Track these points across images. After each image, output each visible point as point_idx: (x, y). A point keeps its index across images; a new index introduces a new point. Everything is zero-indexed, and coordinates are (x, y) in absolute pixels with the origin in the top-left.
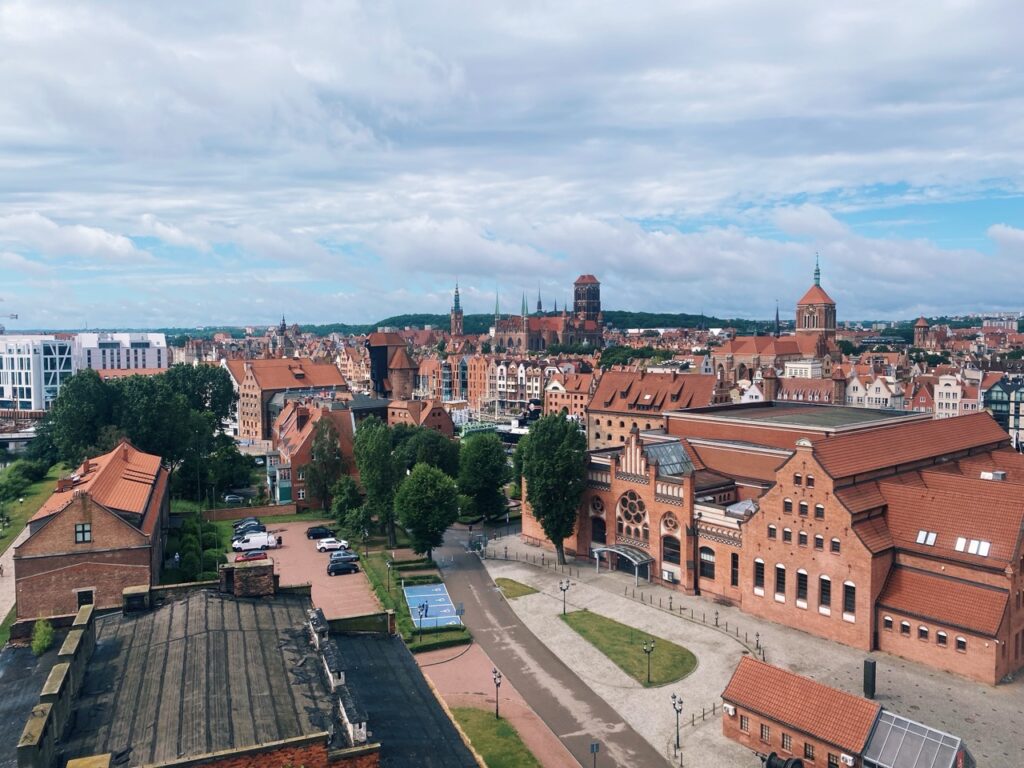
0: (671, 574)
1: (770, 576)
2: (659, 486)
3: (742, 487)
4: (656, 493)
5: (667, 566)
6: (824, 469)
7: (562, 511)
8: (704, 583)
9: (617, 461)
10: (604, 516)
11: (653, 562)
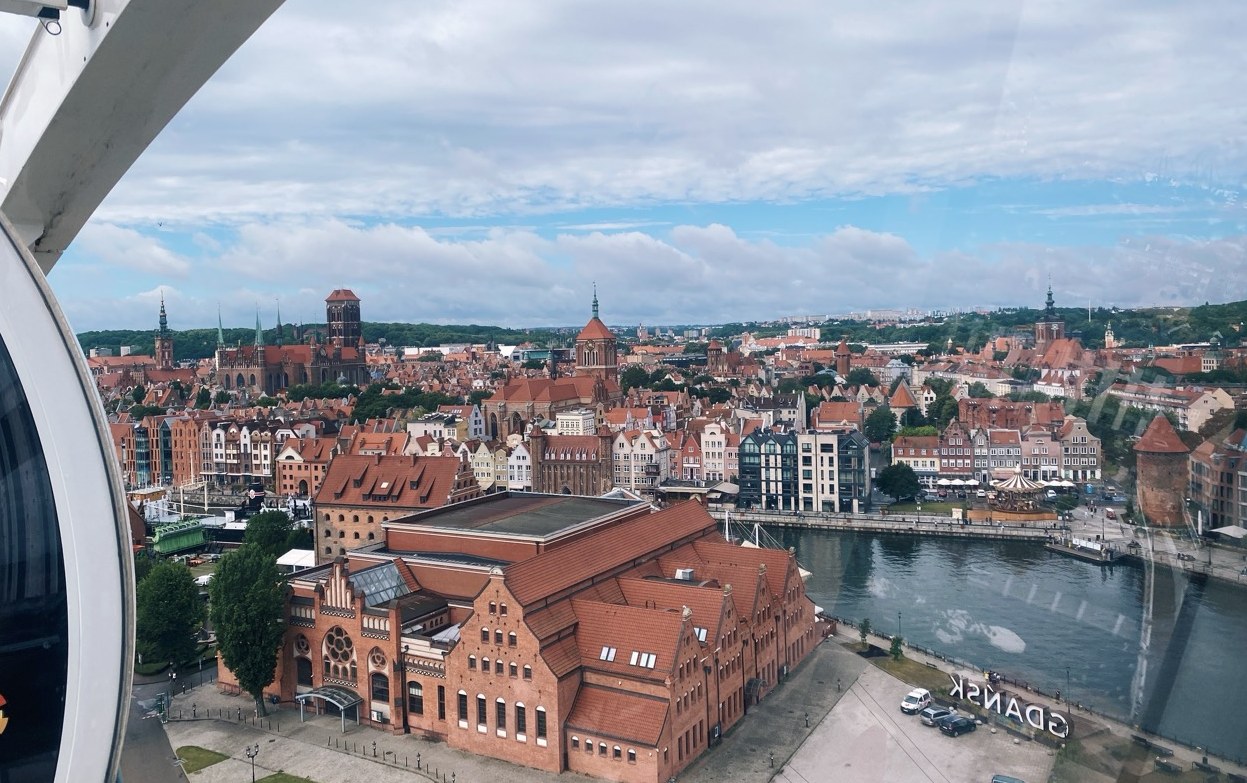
0: (380, 714)
1: (472, 708)
2: (365, 620)
3: (455, 608)
4: (363, 629)
5: (376, 705)
6: (514, 597)
7: (259, 657)
8: (413, 720)
9: (322, 595)
10: (309, 656)
11: (362, 702)
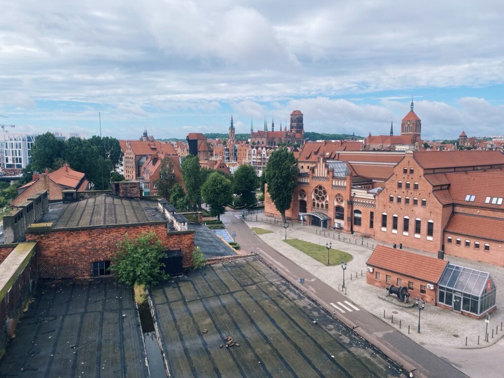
0: (339, 224)
1: (390, 221)
2: (334, 182)
3: (376, 182)
4: (333, 186)
5: (337, 221)
6: (419, 164)
7: (285, 195)
8: (356, 228)
9: (313, 172)
10: (306, 199)
11: (330, 219)
